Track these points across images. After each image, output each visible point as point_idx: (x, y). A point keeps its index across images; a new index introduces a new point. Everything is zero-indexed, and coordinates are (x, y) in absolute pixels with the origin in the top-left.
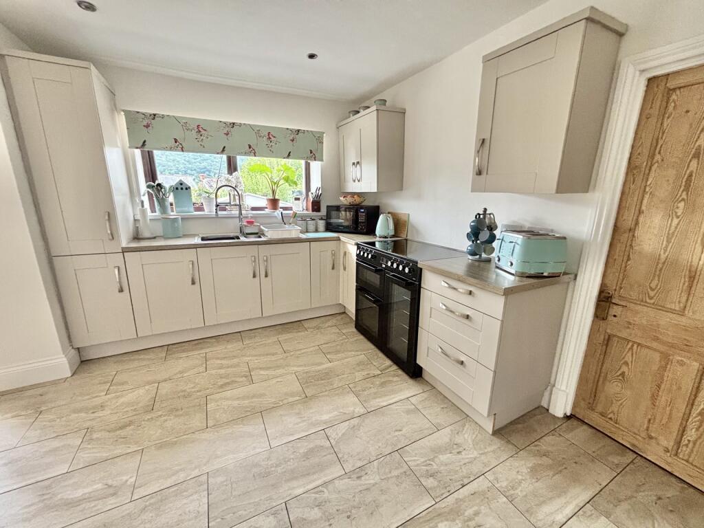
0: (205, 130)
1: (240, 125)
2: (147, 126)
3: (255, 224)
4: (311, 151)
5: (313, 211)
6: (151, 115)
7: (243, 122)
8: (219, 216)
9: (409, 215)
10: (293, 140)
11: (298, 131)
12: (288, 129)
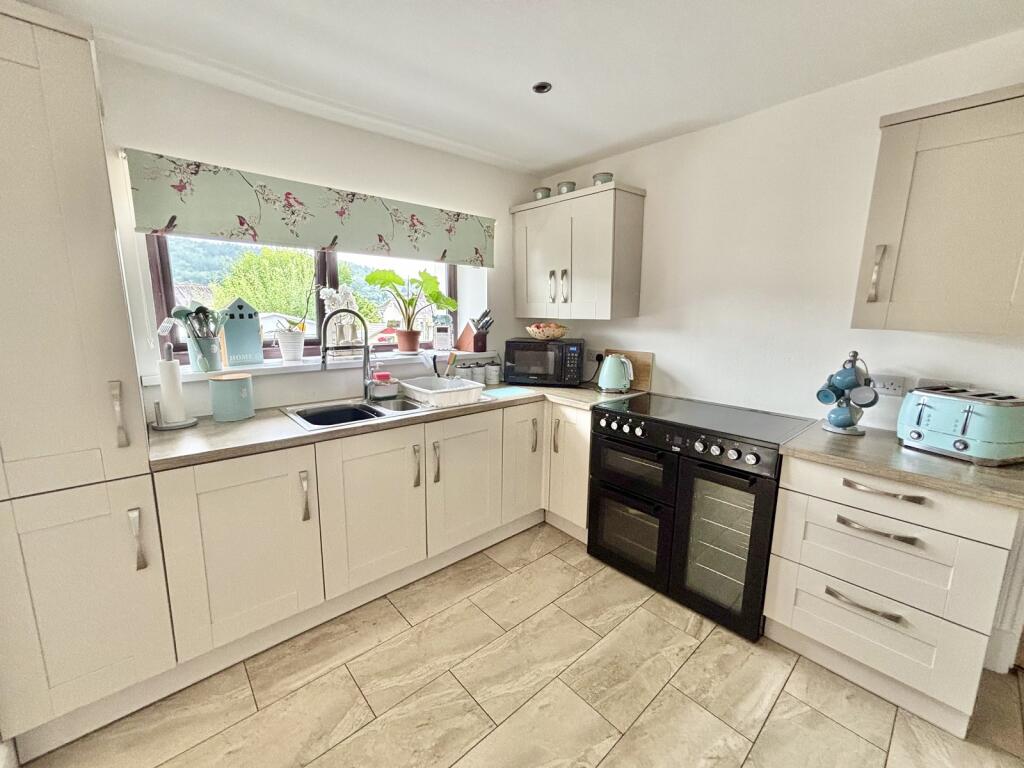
0: (301, 204)
1: (365, 198)
2: (181, 187)
3: (392, 379)
4: (477, 250)
5: (475, 351)
6: (188, 165)
7: (369, 194)
8: (328, 368)
9: (653, 355)
10: (449, 231)
11: (459, 214)
12: (442, 211)
